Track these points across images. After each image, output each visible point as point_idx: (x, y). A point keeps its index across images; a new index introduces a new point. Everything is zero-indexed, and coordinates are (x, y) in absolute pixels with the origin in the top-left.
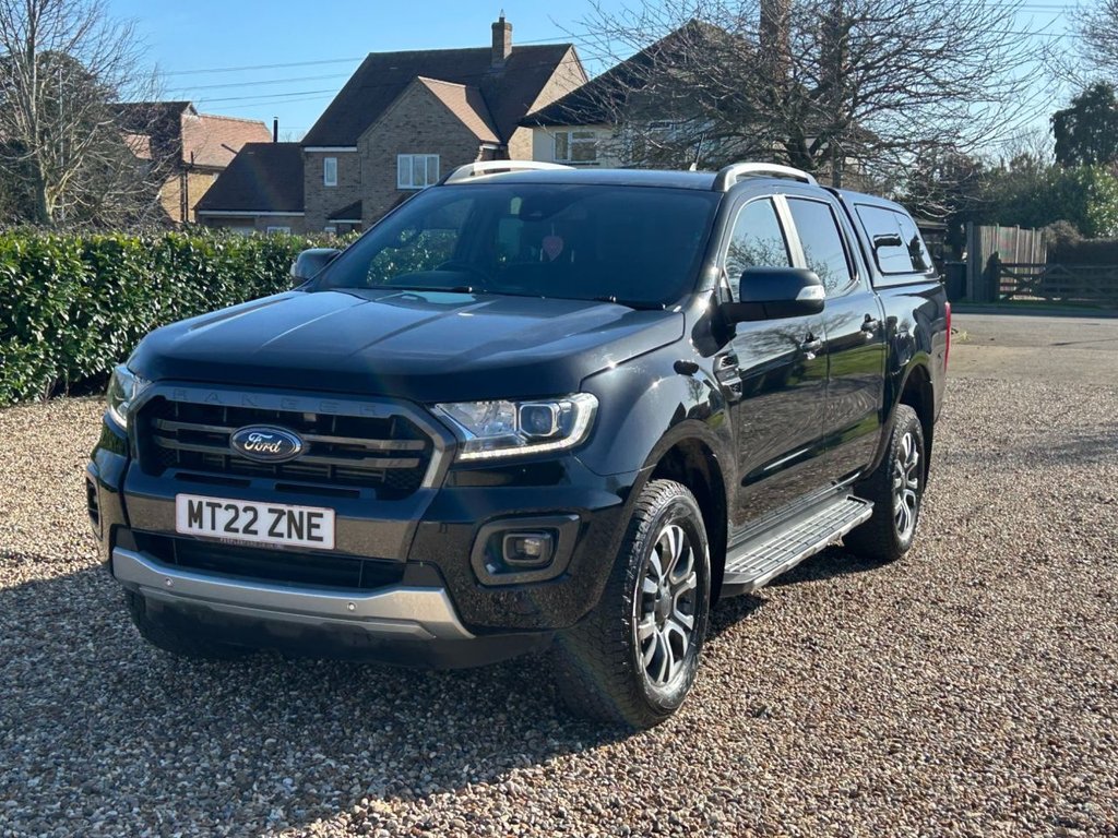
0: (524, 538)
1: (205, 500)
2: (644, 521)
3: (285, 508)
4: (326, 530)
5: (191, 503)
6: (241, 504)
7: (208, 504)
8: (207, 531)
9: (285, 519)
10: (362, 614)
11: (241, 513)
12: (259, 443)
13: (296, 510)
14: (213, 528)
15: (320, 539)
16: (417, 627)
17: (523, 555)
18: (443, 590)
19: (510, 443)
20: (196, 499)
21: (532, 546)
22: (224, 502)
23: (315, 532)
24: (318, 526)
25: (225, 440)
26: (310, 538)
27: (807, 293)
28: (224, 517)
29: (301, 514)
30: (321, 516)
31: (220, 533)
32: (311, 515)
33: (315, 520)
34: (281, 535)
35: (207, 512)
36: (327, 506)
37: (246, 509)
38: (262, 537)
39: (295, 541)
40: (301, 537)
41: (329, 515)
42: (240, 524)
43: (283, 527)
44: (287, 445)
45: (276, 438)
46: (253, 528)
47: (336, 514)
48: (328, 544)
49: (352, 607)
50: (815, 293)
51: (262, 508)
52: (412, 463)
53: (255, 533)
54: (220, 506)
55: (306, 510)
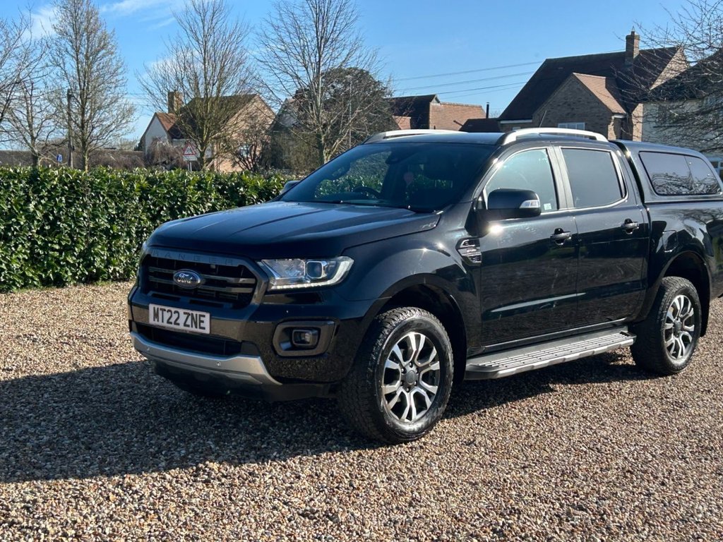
0: (306, 333)
1: (160, 307)
2: (386, 328)
3: (190, 312)
4: (206, 324)
5: (154, 308)
6: (173, 310)
7: (161, 309)
8: (160, 323)
9: (190, 317)
10: (223, 368)
11: (173, 314)
12: (183, 278)
13: (195, 313)
14: (163, 322)
15: (204, 328)
16: (250, 377)
17: (304, 342)
18: (259, 358)
19: (300, 281)
20: (156, 307)
21: (308, 337)
22: (167, 308)
23: (202, 325)
24: (203, 322)
25: (170, 277)
26: (201, 328)
27: (528, 204)
28: (167, 315)
29: (196, 315)
30: (204, 316)
31: (165, 324)
32: (200, 316)
33: (202, 319)
34: (188, 326)
35: (160, 312)
36: (207, 311)
37: (175, 312)
38: (181, 327)
39: (194, 329)
40: (196, 327)
41: (208, 315)
42: (173, 320)
43: (189, 322)
44: (195, 280)
45: (191, 276)
46: (178, 322)
47: (211, 316)
48: (207, 331)
49: (219, 365)
50: (534, 204)
51: (181, 311)
52: (248, 290)
53: (178, 324)
54: (165, 310)
55: (199, 313)
